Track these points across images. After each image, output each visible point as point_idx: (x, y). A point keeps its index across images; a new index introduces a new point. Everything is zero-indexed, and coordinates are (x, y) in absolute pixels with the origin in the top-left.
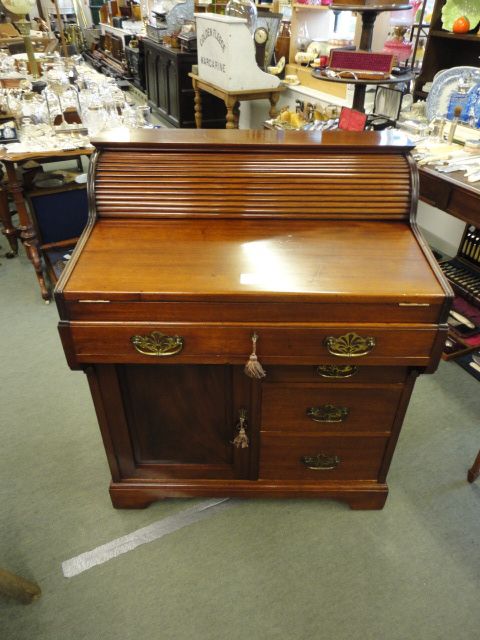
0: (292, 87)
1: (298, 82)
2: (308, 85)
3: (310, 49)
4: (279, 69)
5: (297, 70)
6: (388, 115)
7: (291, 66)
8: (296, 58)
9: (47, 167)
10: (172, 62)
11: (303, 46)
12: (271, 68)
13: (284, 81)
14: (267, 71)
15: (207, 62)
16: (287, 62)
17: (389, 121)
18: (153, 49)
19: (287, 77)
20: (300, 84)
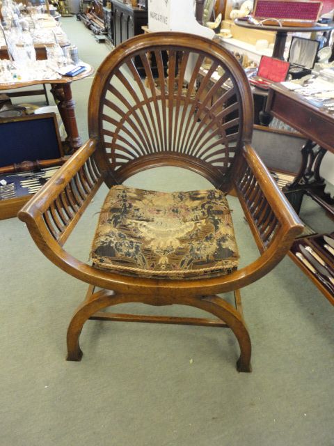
0: (224, 40)
1: (231, 36)
2: (238, 38)
3: (243, 7)
4: (216, 24)
5: (230, 25)
6: (303, 64)
7: (226, 22)
8: (231, 16)
9: (14, 100)
10: (131, 18)
11: (237, 4)
12: (210, 24)
13: (219, 35)
14: (206, 26)
15: (154, 16)
16: (223, 19)
17: (304, 69)
18: (119, 8)
19: (221, 31)
20: (232, 37)
